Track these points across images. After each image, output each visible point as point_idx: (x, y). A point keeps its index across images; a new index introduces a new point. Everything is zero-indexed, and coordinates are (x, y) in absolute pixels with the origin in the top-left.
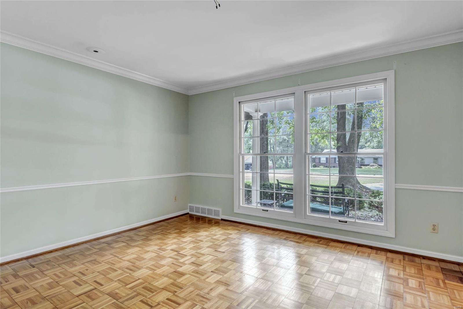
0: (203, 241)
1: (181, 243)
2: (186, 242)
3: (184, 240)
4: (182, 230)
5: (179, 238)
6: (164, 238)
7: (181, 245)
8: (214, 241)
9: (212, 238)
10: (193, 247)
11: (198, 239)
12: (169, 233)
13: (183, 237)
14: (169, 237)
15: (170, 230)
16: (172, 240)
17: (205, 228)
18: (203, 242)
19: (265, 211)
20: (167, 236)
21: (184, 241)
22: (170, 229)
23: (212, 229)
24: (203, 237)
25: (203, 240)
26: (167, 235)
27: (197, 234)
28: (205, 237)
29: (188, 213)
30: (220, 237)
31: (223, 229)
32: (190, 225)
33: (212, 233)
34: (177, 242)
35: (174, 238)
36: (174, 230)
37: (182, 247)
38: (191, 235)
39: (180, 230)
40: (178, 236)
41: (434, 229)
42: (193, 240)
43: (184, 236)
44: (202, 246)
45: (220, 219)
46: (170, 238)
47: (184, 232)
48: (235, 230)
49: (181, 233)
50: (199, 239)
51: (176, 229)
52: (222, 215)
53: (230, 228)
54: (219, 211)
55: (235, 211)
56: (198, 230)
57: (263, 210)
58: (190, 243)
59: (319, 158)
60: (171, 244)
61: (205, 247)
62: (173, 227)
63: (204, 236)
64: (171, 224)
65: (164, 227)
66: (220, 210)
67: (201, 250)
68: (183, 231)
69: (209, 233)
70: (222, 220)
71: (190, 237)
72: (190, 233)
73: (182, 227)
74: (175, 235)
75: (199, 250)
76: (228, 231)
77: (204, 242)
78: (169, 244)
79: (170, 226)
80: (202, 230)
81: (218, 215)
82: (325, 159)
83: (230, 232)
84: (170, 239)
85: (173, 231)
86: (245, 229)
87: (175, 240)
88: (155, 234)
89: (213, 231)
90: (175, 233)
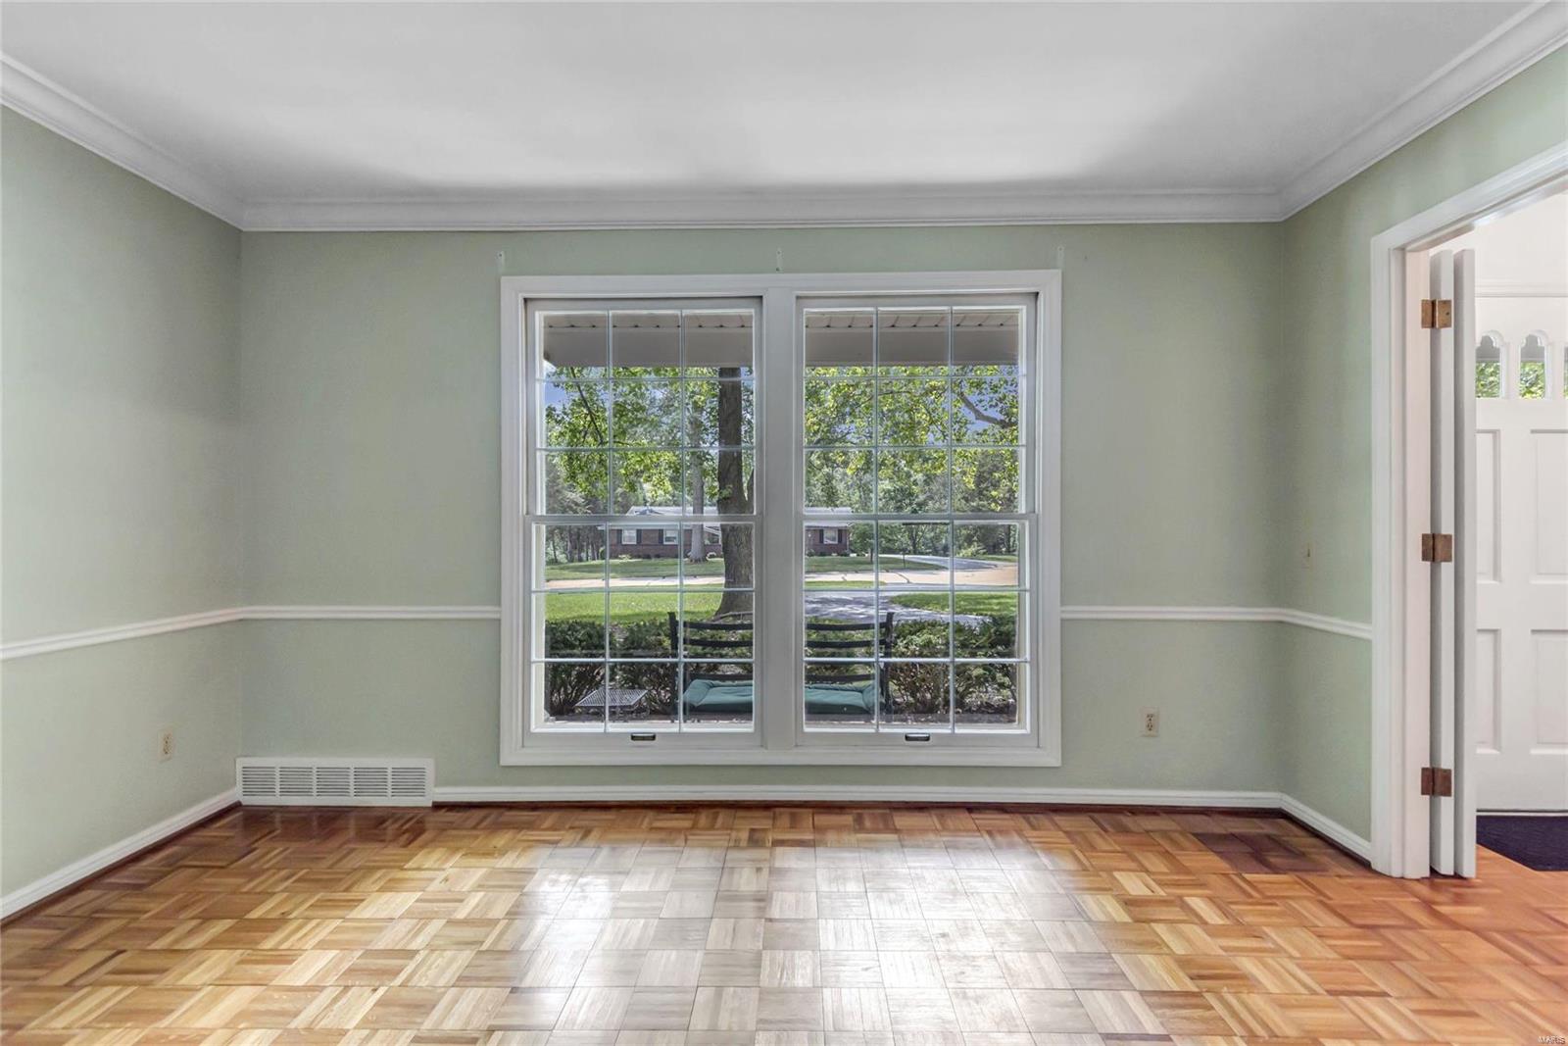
0: (417, 952)
1: (288, 1006)
2: (314, 989)
3: (302, 973)
4: (255, 914)
5: (259, 970)
6: (150, 1000)
7: (296, 1015)
8: (468, 933)
9: (451, 922)
10: (380, 1010)
11: (381, 946)
12: (171, 951)
13: (285, 958)
14: (185, 981)
15: (169, 930)
16: (215, 999)
17: (379, 874)
18: (419, 958)
19: (643, 738)
20: (167, 980)
21: (301, 981)
22: (169, 924)
23: (419, 869)
24: (403, 927)
25: (413, 946)
26: (162, 971)
27: (355, 914)
28: (409, 923)
29: (236, 807)
30: (489, 904)
31: (471, 853)
32: (283, 873)
33: (430, 889)
34: (262, 1007)
35: (225, 982)
36: (194, 923)
37: (309, 1029)
38: (323, 933)
39: (241, 918)
40: (242, 962)
41: (1150, 727)
42: (354, 957)
43: (285, 946)
44: (424, 983)
45: (430, 805)
46: (194, 990)
47: (270, 925)
48: (530, 847)
49: (257, 935)
50: (383, 942)
51: (206, 918)
52: (436, 786)
53: (501, 840)
54: (421, 771)
55: (507, 759)
56: (347, 890)
57: (633, 738)
58: (347, 988)
59: (618, 530)
60: (226, 1026)
61: (447, 987)
62: (184, 907)
63: (401, 917)
64: (157, 887)
65: (115, 924)
66: (428, 765)
67: (436, 1014)
68: (260, 920)
69: (418, 895)
70: (438, 806)
71: (323, 945)
72: (309, 919)
73: (234, 893)
74: (220, 961)
75: (428, 1014)
76: (506, 862)
77: (424, 960)
78: (213, 1030)
79: (156, 907)
80: (370, 884)
81: (419, 788)
82: (634, 534)
83: (521, 864)
84: (200, 995)
85: (191, 932)
86: (571, 828)
87: (239, 997)
88: (70, 986)
89: (432, 880)
90: (214, 944)
